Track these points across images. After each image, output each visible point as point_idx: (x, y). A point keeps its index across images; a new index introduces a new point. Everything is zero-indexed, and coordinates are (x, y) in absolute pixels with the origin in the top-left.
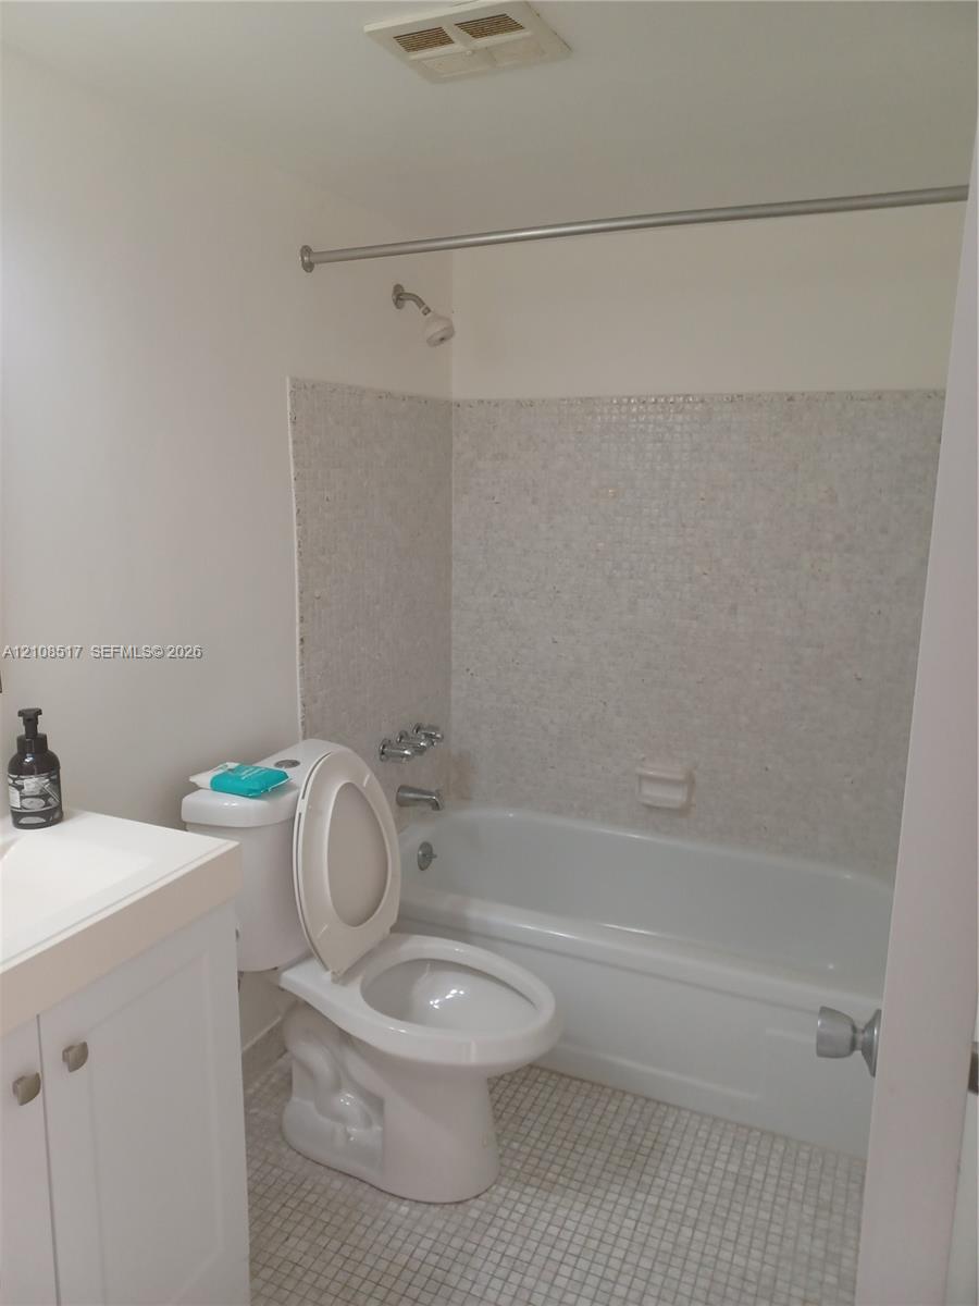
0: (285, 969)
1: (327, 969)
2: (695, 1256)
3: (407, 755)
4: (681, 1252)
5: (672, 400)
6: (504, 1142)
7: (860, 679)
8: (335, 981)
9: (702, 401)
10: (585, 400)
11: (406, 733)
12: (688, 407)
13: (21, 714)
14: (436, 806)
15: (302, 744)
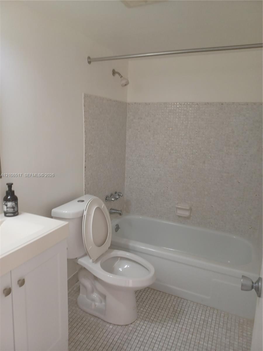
0: (80, 258)
1: (91, 259)
2: (193, 343)
3: (113, 200)
4: (189, 341)
5: (189, 104)
6: (139, 308)
7: (239, 183)
8: (93, 262)
9: (197, 104)
10: (165, 103)
11: (113, 194)
12: (193, 106)
13: (7, 184)
14: (120, 214)
15: (85, 196)
